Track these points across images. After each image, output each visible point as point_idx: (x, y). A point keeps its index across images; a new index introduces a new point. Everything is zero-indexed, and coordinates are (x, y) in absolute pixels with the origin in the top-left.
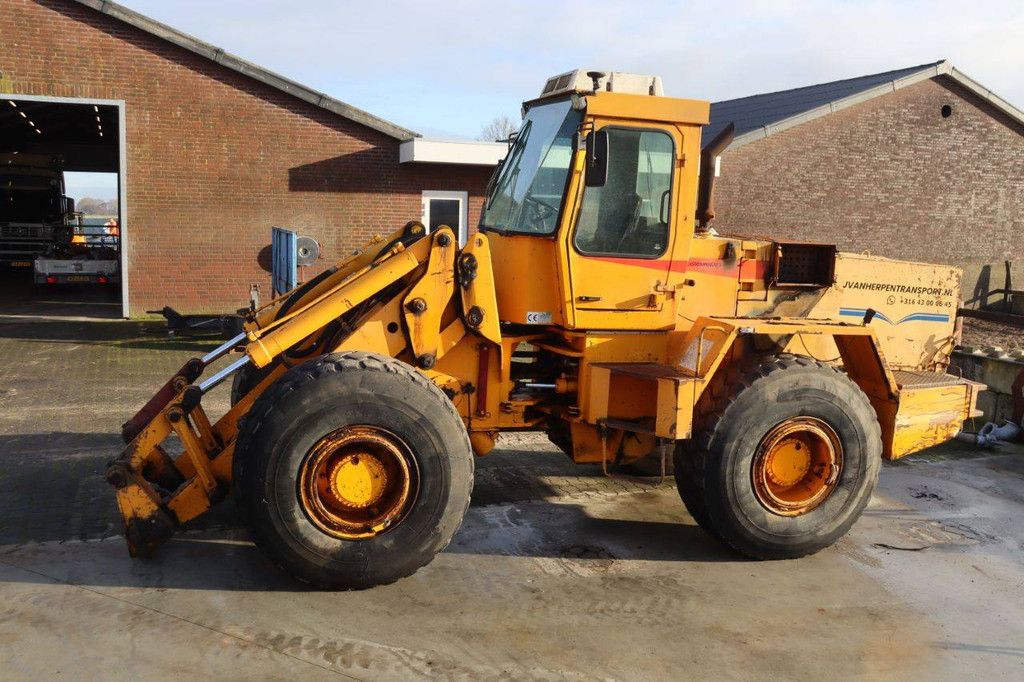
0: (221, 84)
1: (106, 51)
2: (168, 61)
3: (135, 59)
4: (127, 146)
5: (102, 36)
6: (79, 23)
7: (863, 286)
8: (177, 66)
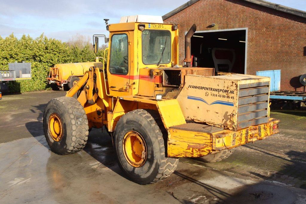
0: (279, 17)
1: (243, 12)
2: (262, 12)
3: (252, 13)
4: (248, 43)
5: (242, 7)
6: (236, 4)
7: (196, 87)
8: (264, 13)
